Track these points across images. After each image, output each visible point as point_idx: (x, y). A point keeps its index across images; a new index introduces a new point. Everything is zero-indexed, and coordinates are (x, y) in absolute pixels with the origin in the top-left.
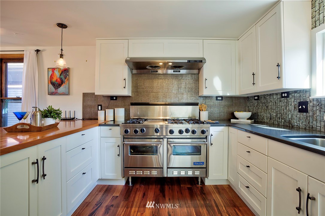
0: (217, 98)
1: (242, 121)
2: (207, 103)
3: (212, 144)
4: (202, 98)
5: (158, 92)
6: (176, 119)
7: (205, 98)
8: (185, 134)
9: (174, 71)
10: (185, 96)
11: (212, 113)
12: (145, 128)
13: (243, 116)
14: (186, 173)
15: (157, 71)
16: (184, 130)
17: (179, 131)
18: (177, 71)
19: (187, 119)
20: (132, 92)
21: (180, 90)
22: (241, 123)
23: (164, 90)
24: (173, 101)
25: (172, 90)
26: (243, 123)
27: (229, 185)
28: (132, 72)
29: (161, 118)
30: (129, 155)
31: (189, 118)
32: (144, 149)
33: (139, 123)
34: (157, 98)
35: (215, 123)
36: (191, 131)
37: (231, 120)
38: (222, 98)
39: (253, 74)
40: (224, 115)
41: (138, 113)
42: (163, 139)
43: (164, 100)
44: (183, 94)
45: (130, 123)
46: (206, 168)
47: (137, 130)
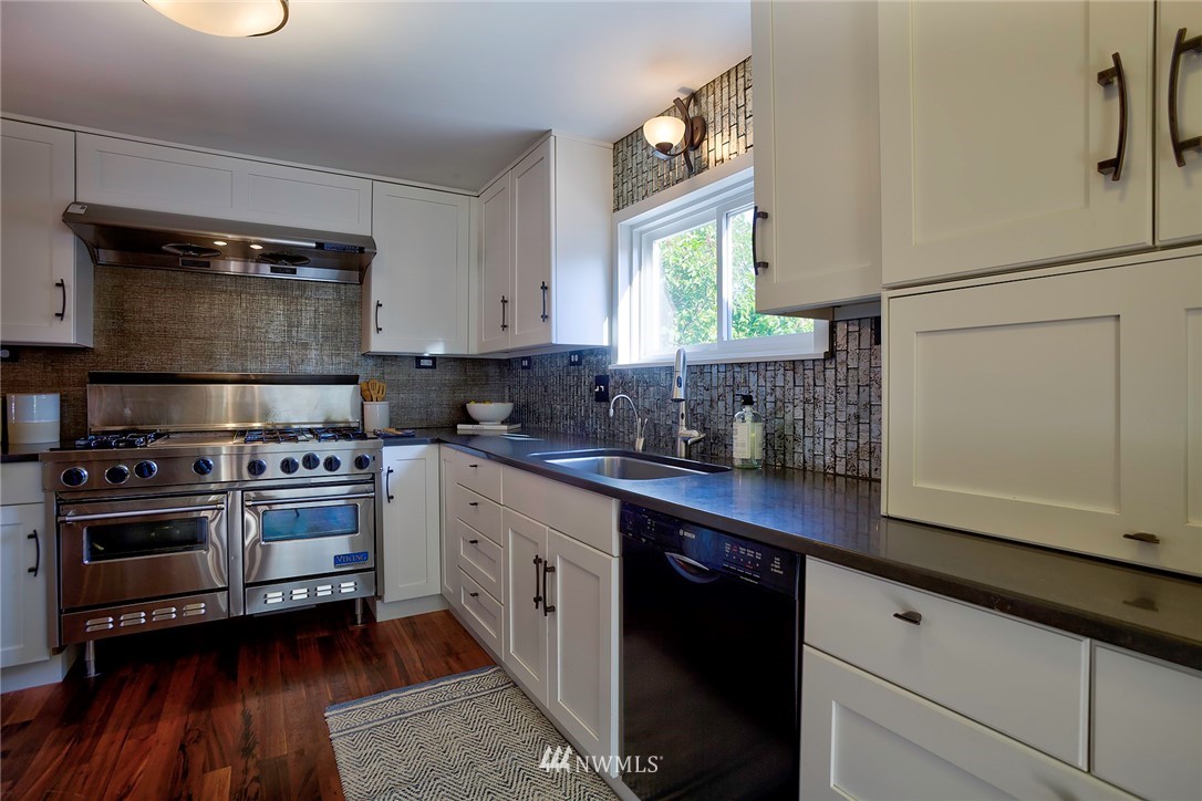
0: (420, 362)
1: (485, 427)
2: (386, 377)
3: (392, 497)
4: (371, 362)
5: (210, 339)
6: (280, 427)
7: (380, 361)
8: (302, 471)
9: (273, 270)
10: (314, 352)
11: (402, 407)
12: (156, 460)
13: (490, 413)
14: (312, 592)
15: (208, 264)
16: (299, 460)
17: (283, 462)
18: (283, 271)
19: (320, 426)
20: (98, 332)
21: (294, 334)
22: (485, 433)
23: (235, 332)
24: (268, 368)
25: (267, 332)
26: (491, 434)
27: (447, 612)
28: (95, 259)
29: (231, 426)
30: (86, 562)
31: (325, 423)
32: (153, 534)
33: (131, 444)
34: (210, 357)
35: (402, 436)
36: (322, 462)
37: (459, 426)
38: (434, 363)
39: (504, 301)
40: (440, 413)
41: (128, 412)
42: (226, 493)
43: (237, 365)
44: (305, 346)
45: (88, 446)
46: (374, 569)
47: (122, 471)
